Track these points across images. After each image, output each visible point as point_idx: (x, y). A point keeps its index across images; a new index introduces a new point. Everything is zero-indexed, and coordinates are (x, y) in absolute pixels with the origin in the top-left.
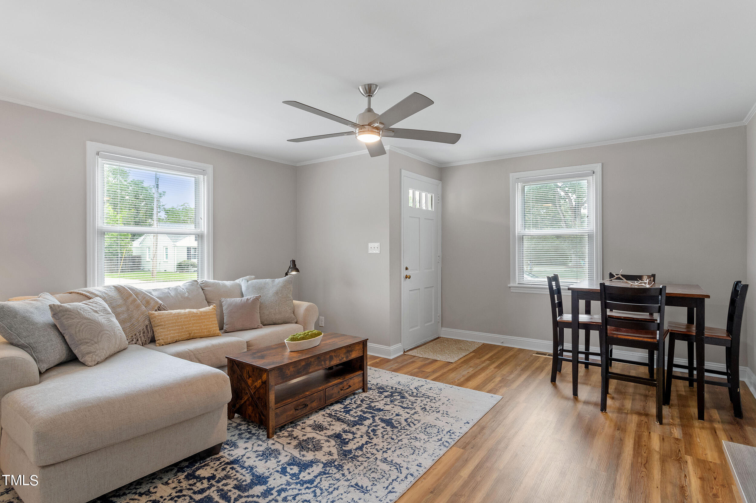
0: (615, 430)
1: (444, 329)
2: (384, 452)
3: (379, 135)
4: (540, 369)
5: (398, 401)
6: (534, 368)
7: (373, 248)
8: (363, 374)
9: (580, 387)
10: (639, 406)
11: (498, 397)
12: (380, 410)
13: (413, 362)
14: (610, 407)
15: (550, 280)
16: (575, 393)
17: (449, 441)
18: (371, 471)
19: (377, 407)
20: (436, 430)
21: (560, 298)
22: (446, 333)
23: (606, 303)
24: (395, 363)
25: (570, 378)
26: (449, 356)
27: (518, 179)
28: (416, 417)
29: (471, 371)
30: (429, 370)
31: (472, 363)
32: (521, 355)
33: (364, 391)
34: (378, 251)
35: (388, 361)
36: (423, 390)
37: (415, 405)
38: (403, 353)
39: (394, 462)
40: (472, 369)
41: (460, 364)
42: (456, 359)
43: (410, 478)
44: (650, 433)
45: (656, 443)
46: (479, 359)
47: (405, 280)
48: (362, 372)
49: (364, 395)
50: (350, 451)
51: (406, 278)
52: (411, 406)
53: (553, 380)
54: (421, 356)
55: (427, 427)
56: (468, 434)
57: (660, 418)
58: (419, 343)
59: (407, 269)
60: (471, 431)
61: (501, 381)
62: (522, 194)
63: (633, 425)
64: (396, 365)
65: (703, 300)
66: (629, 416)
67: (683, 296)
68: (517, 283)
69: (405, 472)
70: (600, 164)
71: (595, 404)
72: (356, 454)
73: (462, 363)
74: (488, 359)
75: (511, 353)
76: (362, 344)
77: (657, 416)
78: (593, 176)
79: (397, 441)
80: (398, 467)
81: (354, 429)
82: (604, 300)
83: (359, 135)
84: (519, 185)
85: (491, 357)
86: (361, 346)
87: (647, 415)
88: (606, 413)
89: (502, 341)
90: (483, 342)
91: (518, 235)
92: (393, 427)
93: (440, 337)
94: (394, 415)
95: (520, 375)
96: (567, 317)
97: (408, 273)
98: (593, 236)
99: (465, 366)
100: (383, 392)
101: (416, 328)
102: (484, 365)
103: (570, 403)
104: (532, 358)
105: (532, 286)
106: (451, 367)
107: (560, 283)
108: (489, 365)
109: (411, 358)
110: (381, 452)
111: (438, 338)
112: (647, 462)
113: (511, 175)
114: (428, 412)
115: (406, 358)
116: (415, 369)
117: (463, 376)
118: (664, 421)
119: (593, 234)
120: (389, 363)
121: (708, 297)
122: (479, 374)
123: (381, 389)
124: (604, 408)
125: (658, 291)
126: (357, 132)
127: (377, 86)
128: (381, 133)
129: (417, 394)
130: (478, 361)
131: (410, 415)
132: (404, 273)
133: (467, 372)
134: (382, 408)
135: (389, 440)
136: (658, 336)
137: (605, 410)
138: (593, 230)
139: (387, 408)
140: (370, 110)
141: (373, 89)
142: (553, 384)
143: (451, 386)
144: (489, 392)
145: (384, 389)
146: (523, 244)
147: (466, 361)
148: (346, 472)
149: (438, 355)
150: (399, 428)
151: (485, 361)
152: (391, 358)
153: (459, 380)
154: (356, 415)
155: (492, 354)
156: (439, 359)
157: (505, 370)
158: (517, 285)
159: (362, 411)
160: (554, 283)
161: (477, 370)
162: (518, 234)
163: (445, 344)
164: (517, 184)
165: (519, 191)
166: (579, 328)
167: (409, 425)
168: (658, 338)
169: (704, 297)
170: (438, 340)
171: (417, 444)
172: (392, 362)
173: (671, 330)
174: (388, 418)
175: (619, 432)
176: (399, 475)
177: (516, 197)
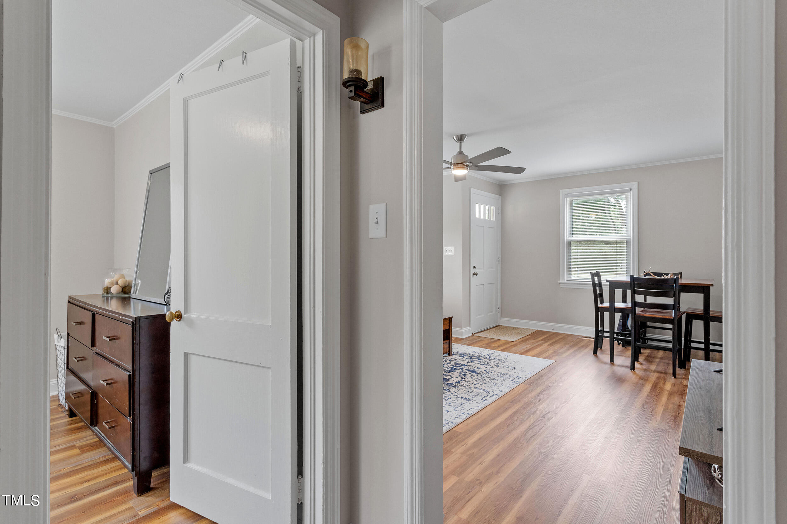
0: (639, 380)
1: (502, 319)
2: (474, 385)
3: (468, 170)
4: (586, 346)
5: (477, 361)
6: (579, 346)
7: (448, 251)
8: (449, 343)
9: (615, 357)
10: (661, 368)
11: (551, 361)
12: (464, 365)
13: (481, 340)
14: (638, 368)
15: (593, 275)
16: (612, 360)
17: (519, 381)
18: (469, 392)
19: (462, 364)
20: (509, 376)
21: (601, 290)
22: (504, 321)
23: (634, 290)
24: (467, 341)
25: (609, 352)
26: (510, 338)
27: (567, 194)
28: (492, 369)
29: (529, 346)
30: (496, 345)
31: (529, 342)
32: (569, 338)
33: (449, 355)
34: (452, 253)
35: (461, 339)
36: (494, 356)
37: (489, 363)
38: (471, 335)
39: (483, 389)
40: (530, 345)
41: (519, 342)
42: (516, 339)
43: (495, 396)
44: (665, 382)
45: (668, 386)
46: (534, 339)
47: (473, 277)
48: (448, 341)
49: (450, 357)
50: (452, 384)
51: (474, 275)
52: (487, 364)
53: (595, 353)
54: (487, 337)
55: (501, 374)
56: (531, 379)
57: (674, 374)
58: (483, 329)
59: (474, 267)
60: (533, 377)
61: (553, 353)
62: (570, 207)
63: (654, 378)
64: (468, 342)
65: (709, 287)
66: (652, 374)
67: (693, 285)
68: (566, 280)
69: (491, 394)
70: (637, 183)
71: (627, 367)
72: (456, 385)
73: (521, 341)
74: (542, 340)
75: (561, 337)
76: (448, 320)
77: (672, 374)
78: (630, 192)
79: (482, 380)
80: (487, 392)
81: (450, 374)
82: (633, 288)
83: (453, 170)
84: (568, 200)
85: (544, 338)
86: (448, 321)
87: (666, 373)
88: (635, 371)
89: (553, 328)
90: (536, 329)
91: (567, 241)
92: (476, 373)
93: (500, 325)
94: (476, 368)
95: (568, 350)
96: (607, 304)
97: (475, 271)
98: (631, 241)
99: (524, 344)
100: (464, 356)
101: (481, 316)
102: (539, 343)
103: (608, 366)
104: (578, 340)
105: (579, 282)
106: (512, 344)
107: (602, 280)
108: (543, 343)
109: (479, 338)
110: (473, 384)
111: (498, 326)
112: (659, 394)
113: (561, 191)
114: (500, 367)
115: (475, 338)
116: (485, 344)
117: (523, 349)
118: (677, 376)
119: (631, 240)
120: (462, 341)
121: (712, 285)
122: (536, 348)
123: (462, 355)
124: (633, 368)
125: (673, 281)
126: (452, 168)
127: (466, 135)
128: (469, 168)
129: (490, 358)
130: (533, 341)
131: (487, 368)
132: (473, 271)
133: (526, 347)
134: (466, 364)
135: (477, 379)
136: (673, 315)
137: (634, 370)
138: (631, 237)
139: (469, 364)
140: (461, 152)
141: (463, 137)
142: (595, 355)
143: (515, 354)
144: (545, 358)
145: (463, 355)
146: (571, 248)
147: (524, 340)
148: (453, 392)
149: (501, 337)
150: (482, 374)
151: (539, 341)
152: (463, 337)
153: (520, 351)
154: (448, 367)
155: (545, 337)
156: (501, 339)
157: (557, 347)
158: (566, 282)
159: (452, 365)
160: (596, 278)
161: (533, 346)
162: (567, 239)
163: (505, 330)
164: (566, 198)
165: (568, 204)
166: (615, 312)
167: (488, 373)
168: (673, 316)
169: (709, 286)
170: (498, 327)
171: (496, 382)
172: (464, 340)
173: (687, 312)
174: (472, 369)
175: (642, 381)
176: (488, 394)
177: (566, 208)
